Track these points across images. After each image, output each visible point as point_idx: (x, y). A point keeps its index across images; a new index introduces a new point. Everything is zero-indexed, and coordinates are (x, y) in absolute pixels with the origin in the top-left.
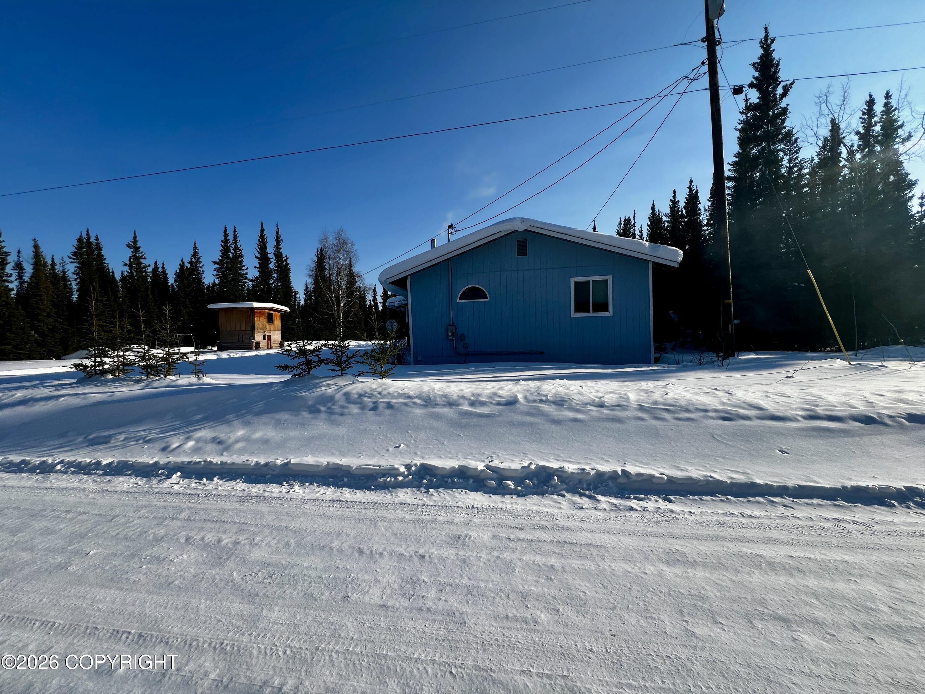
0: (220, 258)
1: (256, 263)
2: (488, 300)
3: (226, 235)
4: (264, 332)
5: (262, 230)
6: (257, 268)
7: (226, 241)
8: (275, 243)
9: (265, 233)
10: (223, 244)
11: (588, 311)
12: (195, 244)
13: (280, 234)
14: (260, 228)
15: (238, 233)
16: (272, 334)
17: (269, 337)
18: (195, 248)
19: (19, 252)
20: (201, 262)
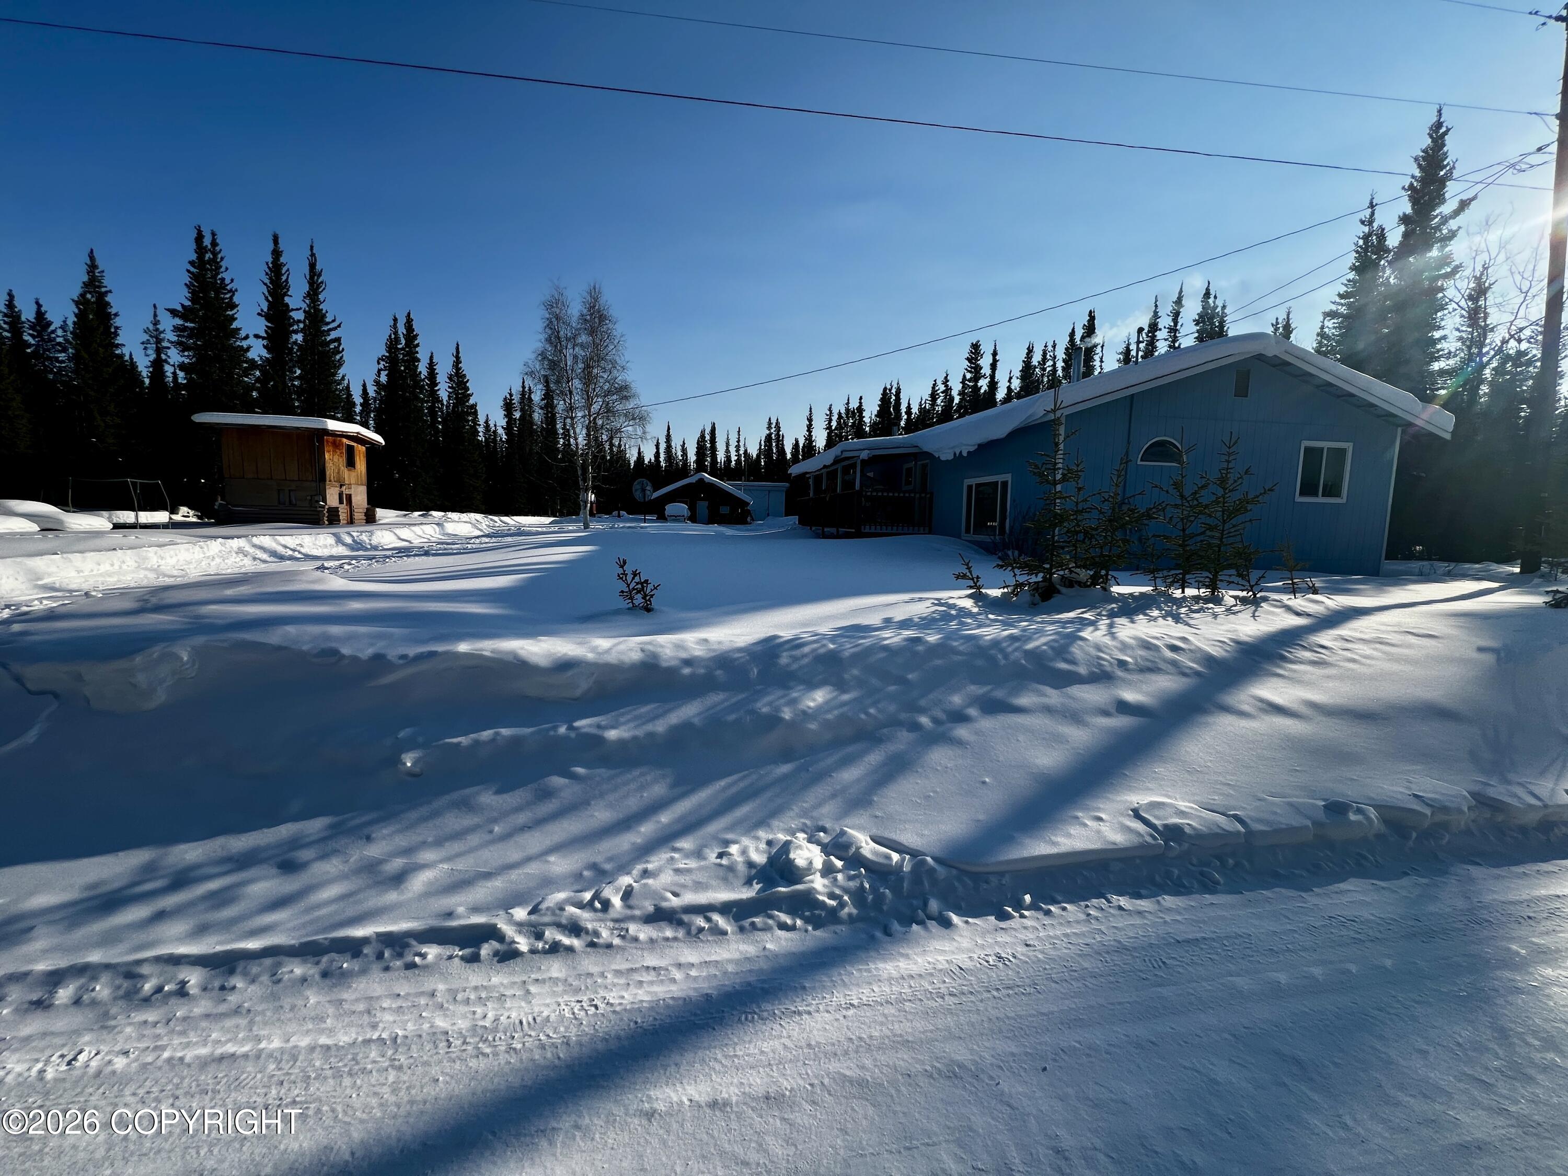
0: (188, 303)
1: (261, 326)
2: (1185, 463)
4: (341, 486)
5: (277, 254)
6: (263, 338)
7: (199, 264)
8: (306, 288)
9: (282, 260)
10: (192, 269)
11: (1316, 495)
13: (318, 268)
14: (271, 246)
16: (352, 492)
17: (349, 497)
18: (92, 267)
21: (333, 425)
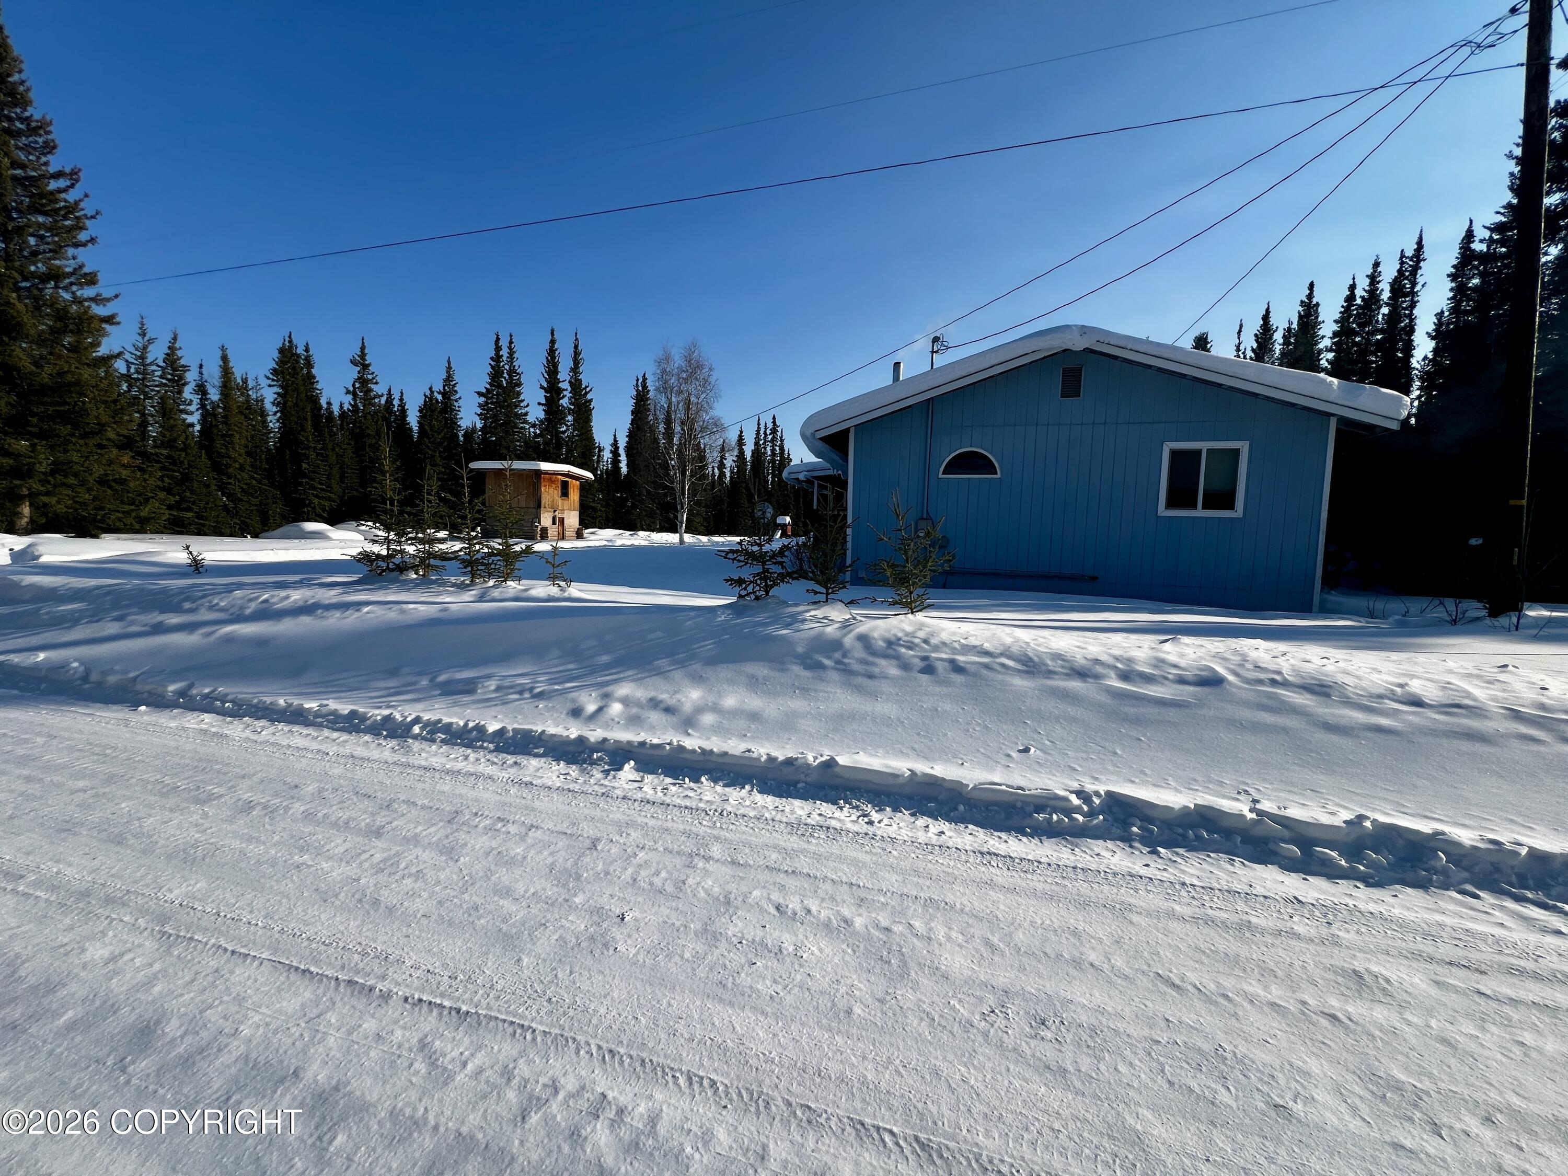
0: (488, 386)
1: (541, 396)
2: (998, 476)
3: (498, 348)
4: (555, 511)
5: (553, 342)
6: (543, 405)
7: (497, 358)
8: (571, 364)
9: (556, 346)
10: (493, 363)
11: (1194, 506)
12: (449, 363)
13: (580, 348)
14: (550, 337)
15: (517, 346)
16: (565, 516)
17: (562, 521)
18: (449, 368)
19: (201, 366)
20: (456, 392)
21: (545, 466)
